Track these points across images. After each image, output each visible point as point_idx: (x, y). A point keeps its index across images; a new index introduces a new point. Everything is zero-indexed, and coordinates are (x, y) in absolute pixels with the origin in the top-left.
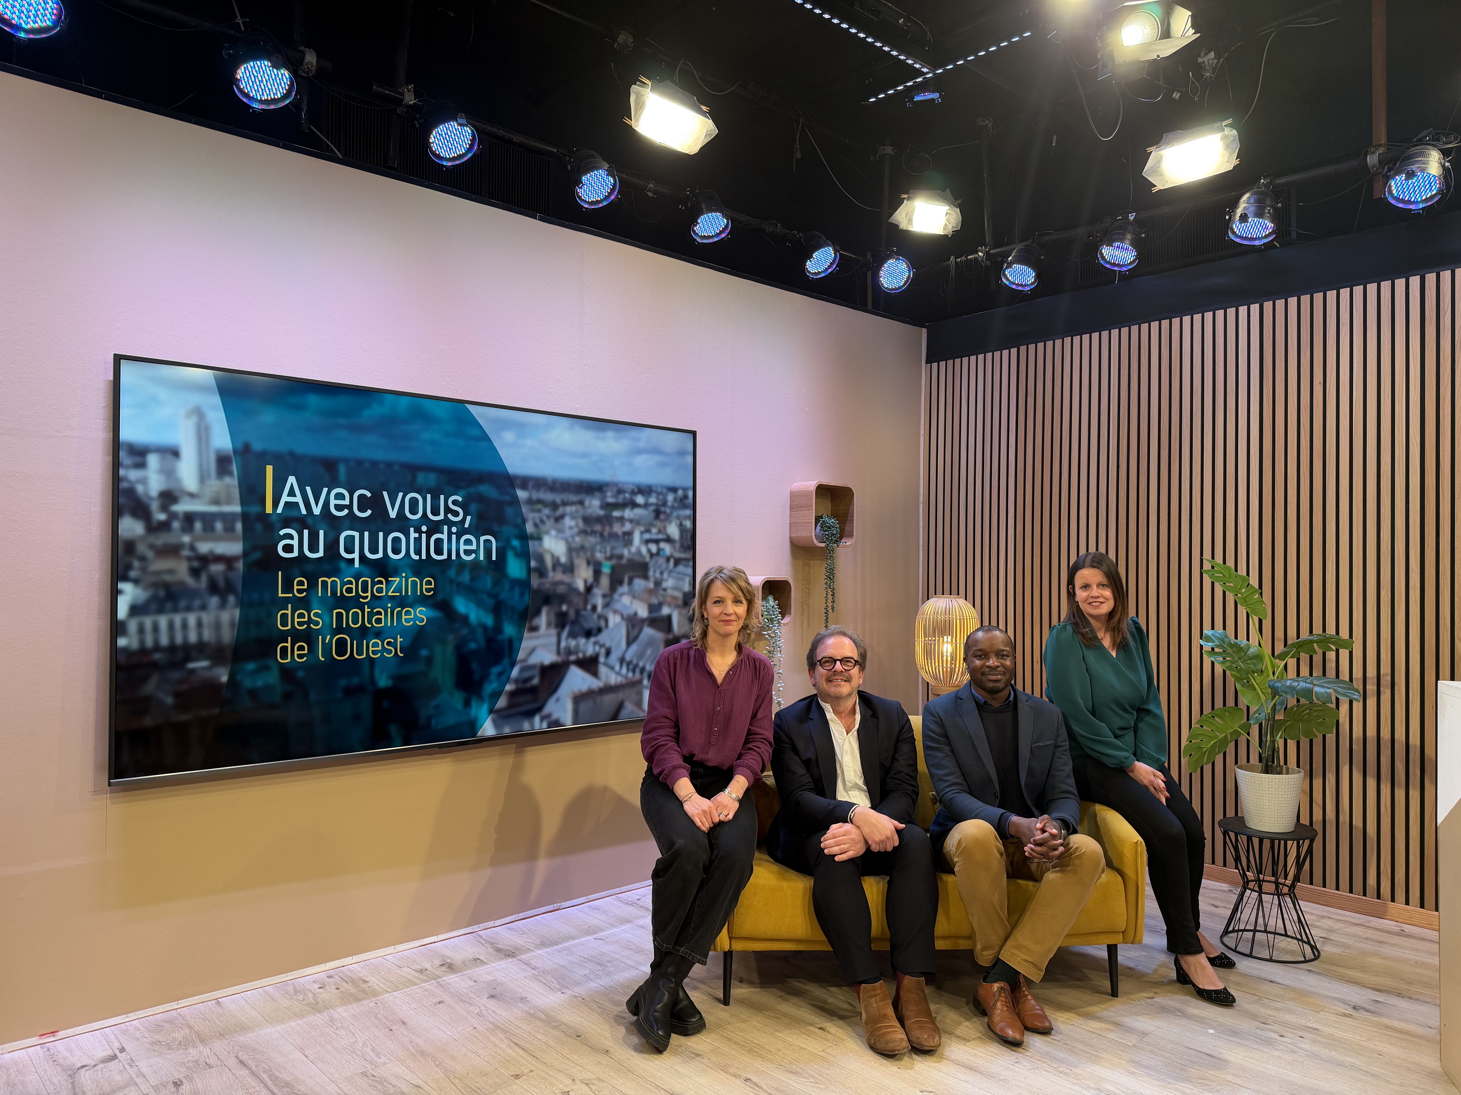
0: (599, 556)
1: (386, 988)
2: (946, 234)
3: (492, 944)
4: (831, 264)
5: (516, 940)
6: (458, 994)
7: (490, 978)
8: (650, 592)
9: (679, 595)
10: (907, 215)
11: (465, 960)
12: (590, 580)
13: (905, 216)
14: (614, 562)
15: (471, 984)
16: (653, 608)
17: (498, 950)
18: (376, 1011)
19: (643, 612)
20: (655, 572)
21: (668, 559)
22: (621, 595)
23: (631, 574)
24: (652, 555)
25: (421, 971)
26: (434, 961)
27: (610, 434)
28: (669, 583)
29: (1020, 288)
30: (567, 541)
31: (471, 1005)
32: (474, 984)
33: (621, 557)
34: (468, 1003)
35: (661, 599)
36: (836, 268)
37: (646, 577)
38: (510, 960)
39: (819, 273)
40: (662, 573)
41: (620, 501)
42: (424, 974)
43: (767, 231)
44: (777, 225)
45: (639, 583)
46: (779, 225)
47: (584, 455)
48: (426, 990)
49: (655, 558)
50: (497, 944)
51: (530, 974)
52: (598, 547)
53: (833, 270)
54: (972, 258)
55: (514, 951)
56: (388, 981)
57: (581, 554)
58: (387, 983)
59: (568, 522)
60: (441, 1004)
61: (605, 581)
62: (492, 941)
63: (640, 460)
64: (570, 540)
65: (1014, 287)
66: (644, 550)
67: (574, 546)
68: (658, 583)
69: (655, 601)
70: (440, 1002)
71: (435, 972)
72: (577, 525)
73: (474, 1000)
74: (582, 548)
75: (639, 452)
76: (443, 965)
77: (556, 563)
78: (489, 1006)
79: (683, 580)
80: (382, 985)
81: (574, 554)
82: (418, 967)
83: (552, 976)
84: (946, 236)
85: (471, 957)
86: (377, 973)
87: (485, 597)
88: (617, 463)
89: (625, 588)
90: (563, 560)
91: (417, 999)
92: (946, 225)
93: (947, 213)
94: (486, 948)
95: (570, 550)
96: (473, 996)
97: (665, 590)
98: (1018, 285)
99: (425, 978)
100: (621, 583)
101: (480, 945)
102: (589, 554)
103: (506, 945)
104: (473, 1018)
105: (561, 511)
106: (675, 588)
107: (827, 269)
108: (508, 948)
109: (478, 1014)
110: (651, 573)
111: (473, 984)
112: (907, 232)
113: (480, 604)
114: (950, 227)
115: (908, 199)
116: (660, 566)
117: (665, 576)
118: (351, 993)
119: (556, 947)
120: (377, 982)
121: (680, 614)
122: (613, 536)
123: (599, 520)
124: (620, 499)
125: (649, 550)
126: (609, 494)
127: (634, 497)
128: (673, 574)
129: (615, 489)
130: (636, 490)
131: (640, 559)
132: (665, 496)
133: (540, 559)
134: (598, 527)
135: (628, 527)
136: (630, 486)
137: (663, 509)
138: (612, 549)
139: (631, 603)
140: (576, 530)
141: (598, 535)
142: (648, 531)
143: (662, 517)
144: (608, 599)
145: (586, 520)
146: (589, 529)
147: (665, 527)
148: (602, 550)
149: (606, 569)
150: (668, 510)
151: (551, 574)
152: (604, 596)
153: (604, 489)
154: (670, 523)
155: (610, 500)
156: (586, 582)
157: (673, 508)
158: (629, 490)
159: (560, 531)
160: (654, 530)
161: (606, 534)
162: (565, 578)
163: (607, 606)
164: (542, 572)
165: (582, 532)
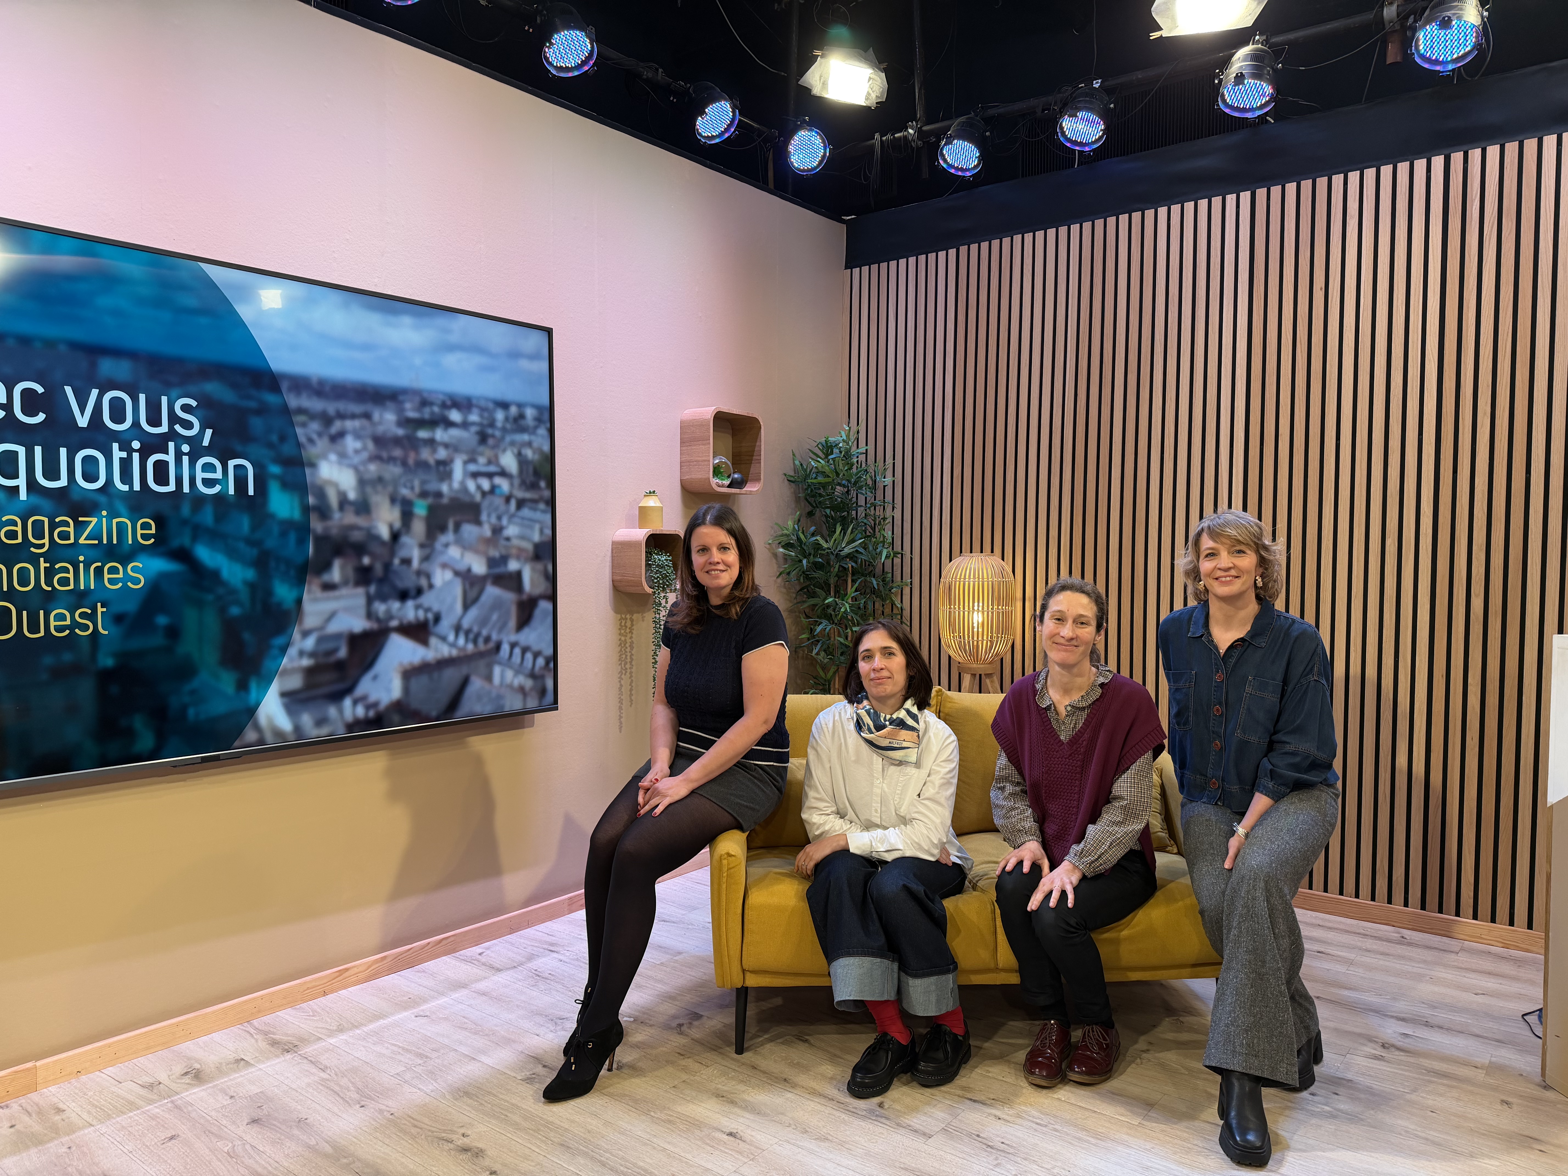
0: (405, 492)
1: (90, 1120)
2: (869, 105)
3: (266, 1033)
4: (729, 126)
5: (302, 1025)
6: (202, 1121)
7: (254, 1090)
8: (488, 542)
9: (529, 547)
10: (821, 77)
11: (221, 1064)
12: (397, 524)
13: (818, 78)
14: (430, 500)
15: (225, 1103)
16: (493, 563)
17: (274, 1043)
18: (67, 1160)
19: (480, 568)
20: (489, 515)
21: (508, 499)
22: (447, 545)
23: (458, 518)
24: (484, 493)
25: (150, 1087)
26: (173, 1067)
28: (512, 531)
29: (960, 173)
30: (356, 469)
31: (219, 1137)
32: (229, 1101)
33: (439, 495)
34: (216, 1135)
35: (504, 552)
36: (734, 132)
37: (478, 522)
38: (288, 1056)
39: (713, 137)
40: (499, 518)
41: (427, 416)
42: (155, 1091)
43: (645, 77)
44: (657, 70)
45: (469, 530)
46: (660, 70)
48: (154, 1118)
49: (489, 497)
50: (274, 1034)
51: (316, 1078)
52: (403, 480)
53: (731, 135)
54: (900, 138)
55: (297, 1043)
56: (96, 1107)
57: (379, 488)
58: (93, 1111)
59: (352, 442)
60: (173, 1141)
61: (419, 527)
62: (266, 1028)
63: (451, 361)
64: (361, 468)
65: (952, 171)
66: (471, 485)
67: (367, 476)
68: (497, 530)
69: (495, 553)
70: (172, 1138)
71: (174, 1086)
72: (365, 448)
73: (226, 1130)
74: (380, 480)
75: (451, 348)
76: (186, 1073)
77: (344, 502)
78: (247, 1137)
79: (531, 528)
80: (85, 1116)
81: (369, 489)
82: (148, 1080)
83: (349, 1080)
84: (868, 108)
85: (232, 1056)
86: (81, 1094)
87: (242, 545)
89: (449, 537)
90: (352, 495)
91: (136, 1134)
92: (869, 94)
93: (870, 78)
94: (257, 1040)
95: (362, 483)
96: (225, 1122)
97: (508, 539)
98: (957, 169)
99: (155, 1097)
100: (443, 529)
101: (248, 1036)
102: (390, 489)
103: (287, 1035)
104: (220, 1161)
105: (337, 427)
106: (522, 537)
107: (722, 133)
108: (290, 1038)
109: (228, 1153)
110: (484, 517)
111: (227, 1101)
112: (820, 99)
113: (233, 554)
114: (874, 96)
115: (822, 56)
116: (496, 509)
117: (505, 521)
118: (32, 1133)
119: (358, 1031)
120: (78, 1110)
121: (533, 570)
122: (423, 465)
123: (397, 441)
124: (426, 413)
125: (479, 487)
126: (408, 406)
127: (446, 413)
128: (516, 520)
129: (417, 399)
130: (449, 403)
131: (467, 499)
132: (491, 413)
133: (321, 494)
134: (397, 453)
135: (442, 454)
136: (441, 397)
137: (490, 431)
138: (423, 483)
139: (462, 556)
140: (365, 455)
141: (399, 463)
142: (472, 460)
143: (491, 441)
144: (427, 551)
145: (380, 441)
146: (385, 454)
147: (497, 457)
148: (408, 484)
149: (420, 509)
150: (498, 433)
151: (337, 515)
152: (422, 546)
153: (401, 398)
154: (504, 450)
155: (412, 414)
156: (391, 527)
157: (504, 430)
158: (439, 402)
159: (342, 455)
160: (482, 460)
161: (411, 461)
162: (361, 521)
163: (426, 559)
164: (323, 512)
165: (375, 458)
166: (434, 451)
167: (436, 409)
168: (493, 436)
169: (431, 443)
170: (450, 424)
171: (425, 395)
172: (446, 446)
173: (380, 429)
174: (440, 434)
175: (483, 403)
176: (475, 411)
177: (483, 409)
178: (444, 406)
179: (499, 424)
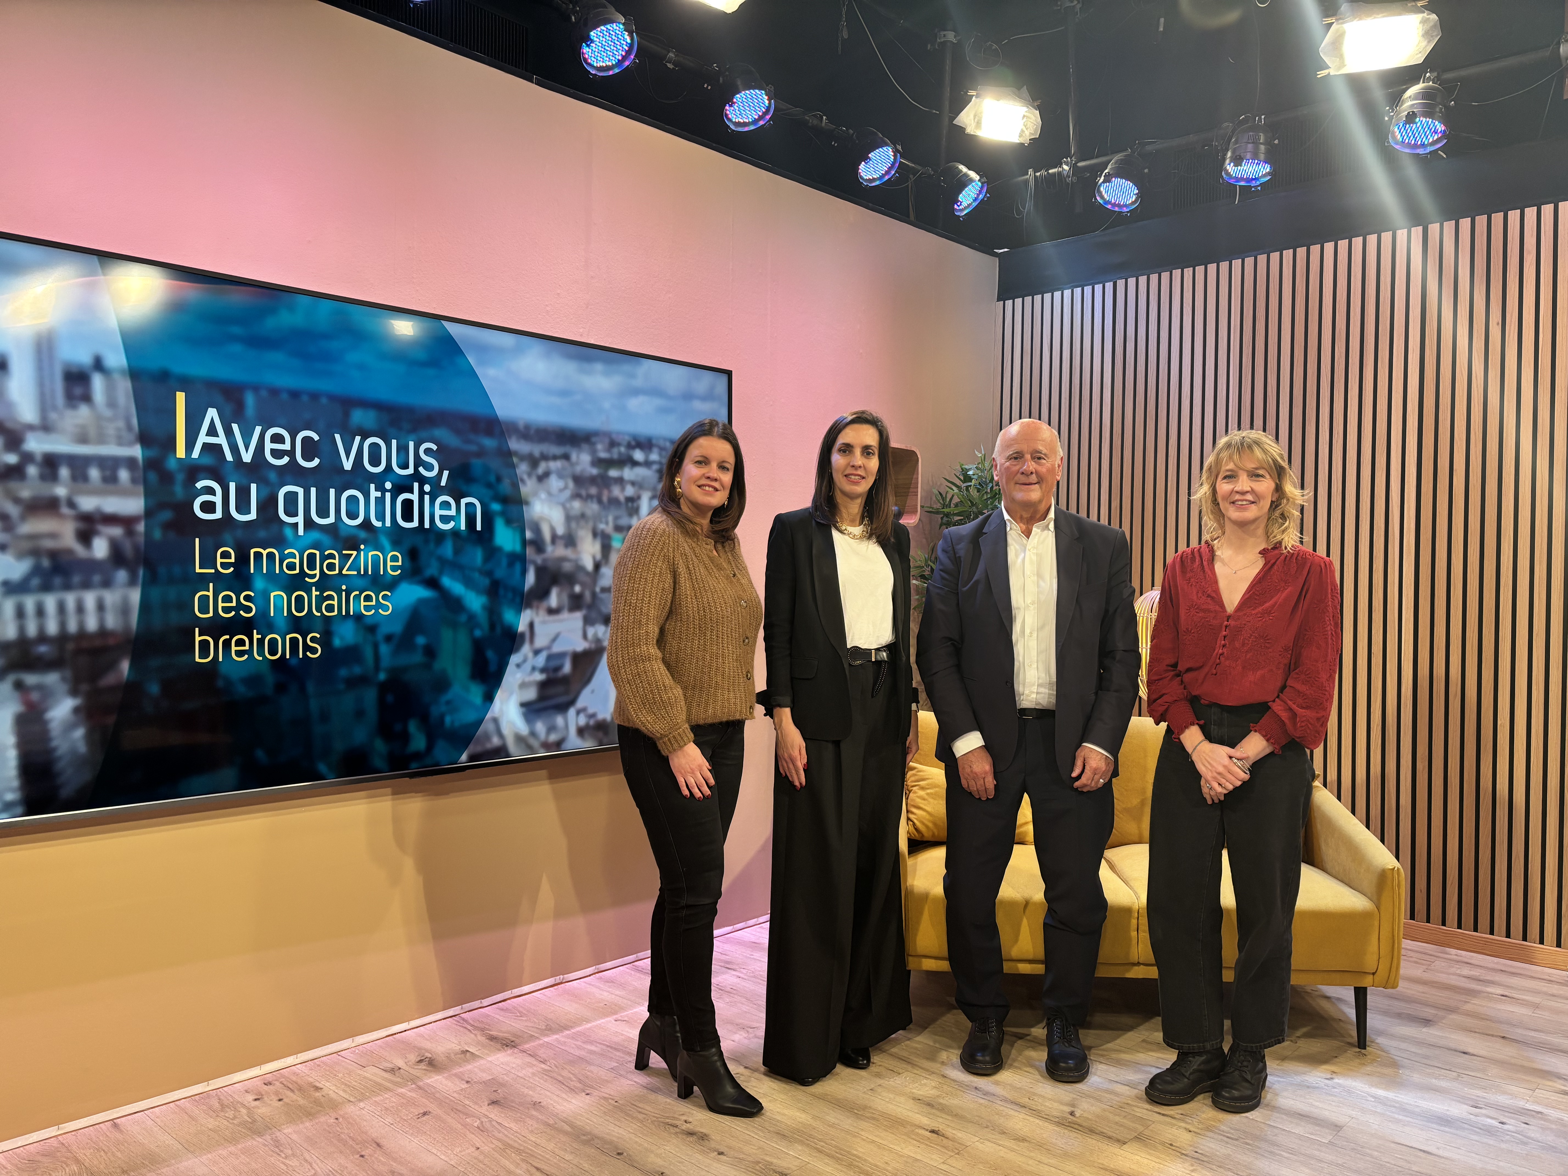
0: (603, 526)
12: (599, 556)
30: (562, 506)
41: (615, 456)
57: (584, 523)
64: (566, 505)
67: (572, 513)
72: (568, 487)
74: (582, 516)
77: (555, 534)
81: (574, 524)
87: (477, 577)
90: (561, 529)
95: (568, 519)
102: (593, 524)
122: (614, 502)
123: (593, 480)
124: (615, 454)
126: (599, 446)
127: (631, 452)
129: (606, 440)
130: (633, 443)
134: (593, 491)
135: (630, 491)
136: (624, 437)
138: (616, 518)
140: (568, 493)
141: (595, 500)
145: (578, 480)
146: (583, 493)
148: (605, 520)
153: (593, 439)
155: (603, 455)
156: (593, 558)
158: (625, 443)
159: (549, 493)
161: (605, 499)
165: (576, 496)
166: (624, 489)
167: (622, 449)
169: (621, 481)
170: (633, 463)
171: (612, 436)
172: (633, 483)
173: (578, 469)
174: (628, 473)
175: (661, 443)
176: (655, 450)
177: (661, 449)
178: (630, 447)
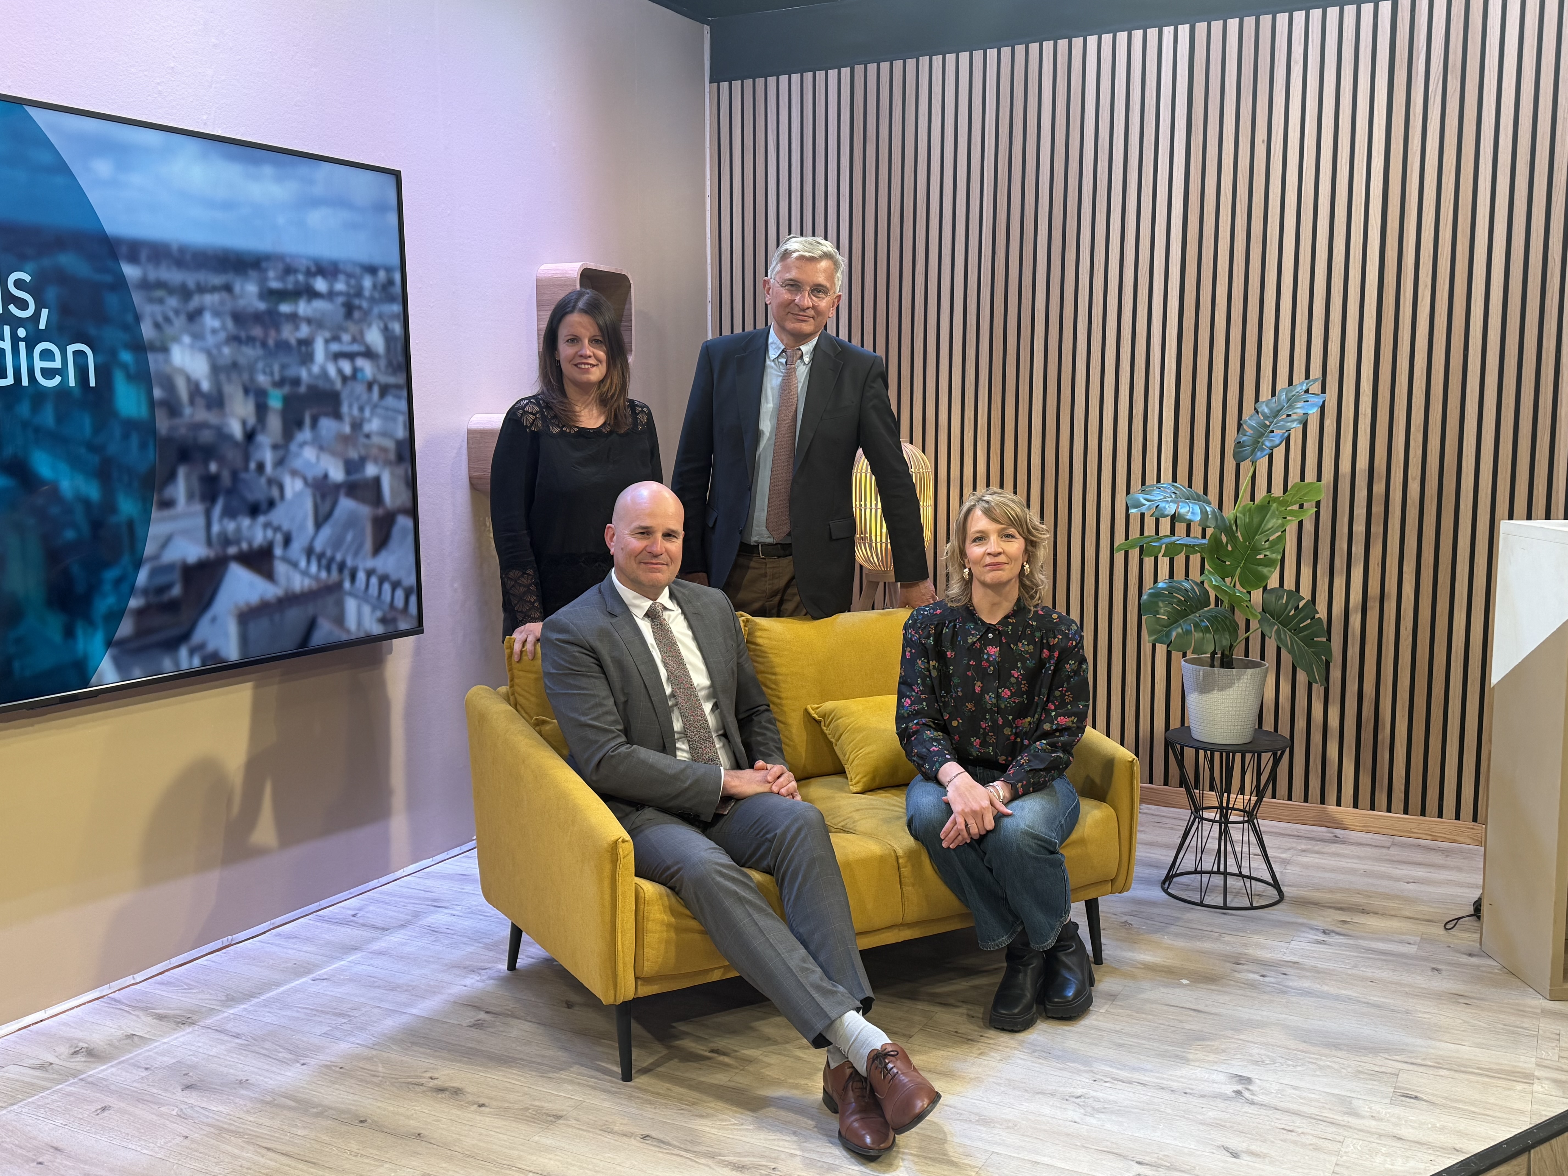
0: (262, 379)
3: (143, 1010)
6: (127, 1092)
7: (169, 1060)
8: (346, 440)
9: (390, 445)
11: (111, 1041)
12: (252, 421)
14: (286, 389)
15: (141, 1075)
16: (351, 467)
17: (162, 1017)
19: (337, 474)
20: (350, 406)
21: (370, 386)
22: (302, 445)
23: (315, 411)
24: (345, 379)
25: (41, 1068)
26: (57, 1047)
27: (268, 170)
28: (374, 425)
30: (209, 353)
31: (158, 1104)
32: (146, 1073)
33: (296, 382)
34: (155, 1103)
35: (363, 452)
37: (337, 415)
38: (188, 1029)
40: (361, 409)
41: (290, 286)
42: (53, 1072)
45: (327, 425)
47: (228, 205)
48: (69, 1095)
49: (350, 384)
50: (156, 1009)
51: (233, 1045)
52: (260, 365)
57: (234, 376)
59: (210, 321)
60: (107, 1112)
61: (274, 423)
62: (143, 1004)
63: (316, 218)
64: (215, 352)
66: (332, 371)
67: (221, 362)
68: (357, 426)
69: (353, 454)
70: (103, 1109)
71: (71, 1066)
72: (224, 327)
73: (160, 1097)
74: (235, 366)
75: (315, 202)
76: (76, 1053)
77: (195, 392)
78: (192, 1101)
79: (394, 420)
81: (223, 377)
85: (119, 1033)
87: (82, 451)
88: (281, 220)
89: (306, 434)
90: (205, 386)
91: (59, 1110)
94: (139, 1016)
95: (216, 369)
96: (155, 1091)
97: (368, 436)
99: (56, 1077)
100: (300, 425)
101: (124, 1013)
102: (246, 376)
103: (171, 1009)
104: (175, 1123)
105: (195, 302)
106: (384, 434)
108: (177, 1012)
109: (179, 1116)
110: (345, 409)
111: (144, 1073)
113: (76, 463)
116: (358, 398)
117: (367, 413)
119: (256, 1000)
121: (392, 474)
122: (283, 346)
123: (258, 318)
124: (290, 283)
125: (340, 371)
126: (271, 274)
127: (311, 281)
128: (379, 411)
129: (280, 266)
130: (313, 269)
131: (327, 386)
132: (359, 279)
133: (169, 385)
134: (257, 331)
135: (304, 331)
136: (304, 262)
137: (357, 302)
138: (283, 367)
139: (318, 458)
140: (222, 335)
141: (258, 344)
142: (336, 338)
143: (357, 315)
144: (281, 453)
145: (238, 318)
146: (243, 335)
147: (362, 333)
148: (268, 370)
149: (275, 402)
150: (365, 304)
151: (188, 411)
152: (275, 447)
153: (264, 265)
154: (370, 325)
155: (275, 285)
156: (244, 423)
157: (372, 300)
158: (303, 269)
159: (197, 336)
160: (346, 337)
161: (271, 342)
162: (211, 418)
163: (280, 463)
164: (172, 408)
165: (233, 339)
166: (297, 328)
167: (301, 277)
168: (360, 308)
169: (294, 318)
170: (312, 294)
171: (288, 260)
172: (309, 321)
173: (242, 303)
174: (303, 308)
175: (349, 269)
176: (342, 277)
177: (349, 276)
178: (309, 273)
179: (367, 293)
